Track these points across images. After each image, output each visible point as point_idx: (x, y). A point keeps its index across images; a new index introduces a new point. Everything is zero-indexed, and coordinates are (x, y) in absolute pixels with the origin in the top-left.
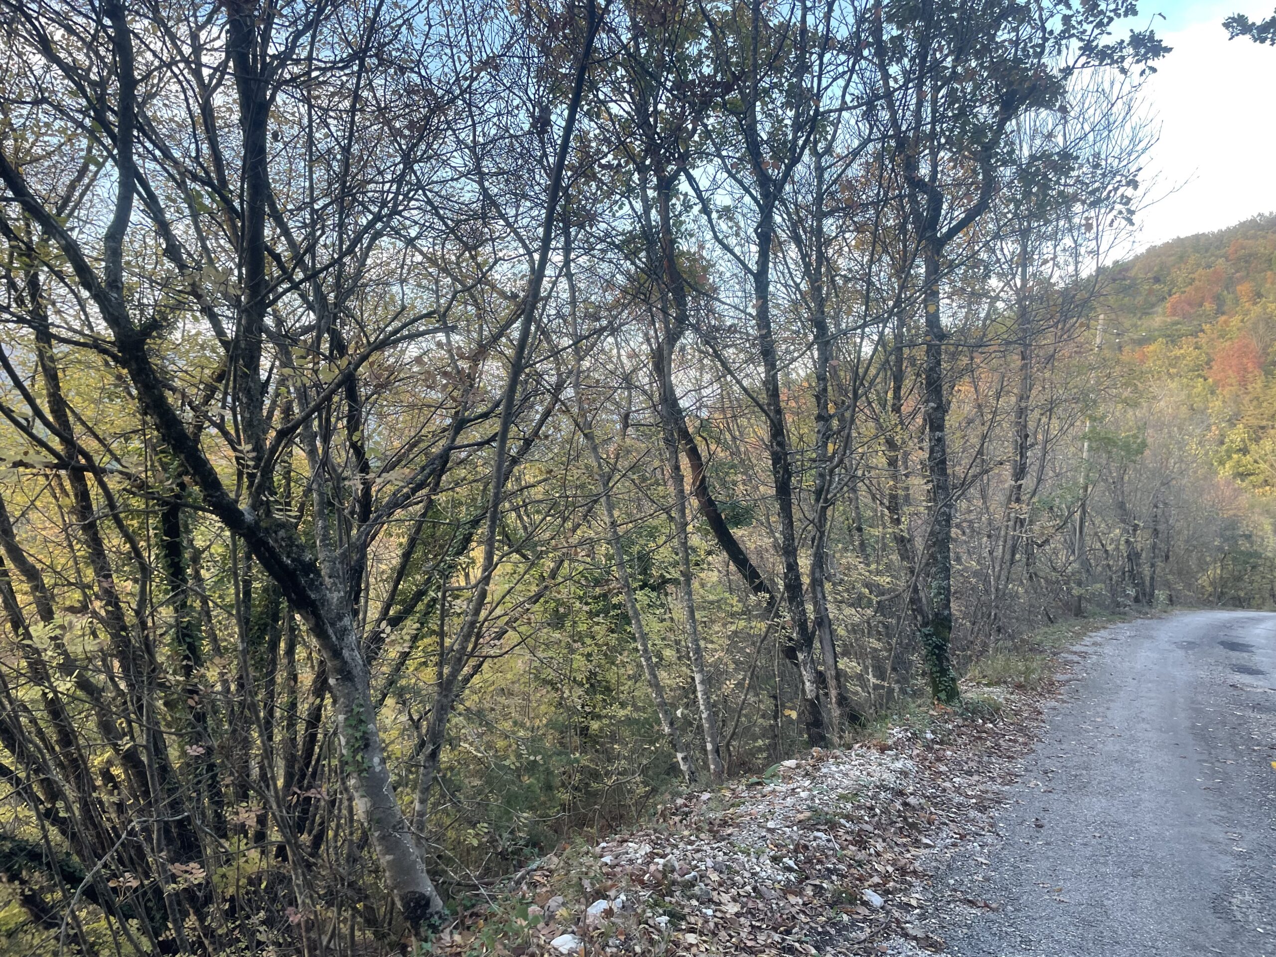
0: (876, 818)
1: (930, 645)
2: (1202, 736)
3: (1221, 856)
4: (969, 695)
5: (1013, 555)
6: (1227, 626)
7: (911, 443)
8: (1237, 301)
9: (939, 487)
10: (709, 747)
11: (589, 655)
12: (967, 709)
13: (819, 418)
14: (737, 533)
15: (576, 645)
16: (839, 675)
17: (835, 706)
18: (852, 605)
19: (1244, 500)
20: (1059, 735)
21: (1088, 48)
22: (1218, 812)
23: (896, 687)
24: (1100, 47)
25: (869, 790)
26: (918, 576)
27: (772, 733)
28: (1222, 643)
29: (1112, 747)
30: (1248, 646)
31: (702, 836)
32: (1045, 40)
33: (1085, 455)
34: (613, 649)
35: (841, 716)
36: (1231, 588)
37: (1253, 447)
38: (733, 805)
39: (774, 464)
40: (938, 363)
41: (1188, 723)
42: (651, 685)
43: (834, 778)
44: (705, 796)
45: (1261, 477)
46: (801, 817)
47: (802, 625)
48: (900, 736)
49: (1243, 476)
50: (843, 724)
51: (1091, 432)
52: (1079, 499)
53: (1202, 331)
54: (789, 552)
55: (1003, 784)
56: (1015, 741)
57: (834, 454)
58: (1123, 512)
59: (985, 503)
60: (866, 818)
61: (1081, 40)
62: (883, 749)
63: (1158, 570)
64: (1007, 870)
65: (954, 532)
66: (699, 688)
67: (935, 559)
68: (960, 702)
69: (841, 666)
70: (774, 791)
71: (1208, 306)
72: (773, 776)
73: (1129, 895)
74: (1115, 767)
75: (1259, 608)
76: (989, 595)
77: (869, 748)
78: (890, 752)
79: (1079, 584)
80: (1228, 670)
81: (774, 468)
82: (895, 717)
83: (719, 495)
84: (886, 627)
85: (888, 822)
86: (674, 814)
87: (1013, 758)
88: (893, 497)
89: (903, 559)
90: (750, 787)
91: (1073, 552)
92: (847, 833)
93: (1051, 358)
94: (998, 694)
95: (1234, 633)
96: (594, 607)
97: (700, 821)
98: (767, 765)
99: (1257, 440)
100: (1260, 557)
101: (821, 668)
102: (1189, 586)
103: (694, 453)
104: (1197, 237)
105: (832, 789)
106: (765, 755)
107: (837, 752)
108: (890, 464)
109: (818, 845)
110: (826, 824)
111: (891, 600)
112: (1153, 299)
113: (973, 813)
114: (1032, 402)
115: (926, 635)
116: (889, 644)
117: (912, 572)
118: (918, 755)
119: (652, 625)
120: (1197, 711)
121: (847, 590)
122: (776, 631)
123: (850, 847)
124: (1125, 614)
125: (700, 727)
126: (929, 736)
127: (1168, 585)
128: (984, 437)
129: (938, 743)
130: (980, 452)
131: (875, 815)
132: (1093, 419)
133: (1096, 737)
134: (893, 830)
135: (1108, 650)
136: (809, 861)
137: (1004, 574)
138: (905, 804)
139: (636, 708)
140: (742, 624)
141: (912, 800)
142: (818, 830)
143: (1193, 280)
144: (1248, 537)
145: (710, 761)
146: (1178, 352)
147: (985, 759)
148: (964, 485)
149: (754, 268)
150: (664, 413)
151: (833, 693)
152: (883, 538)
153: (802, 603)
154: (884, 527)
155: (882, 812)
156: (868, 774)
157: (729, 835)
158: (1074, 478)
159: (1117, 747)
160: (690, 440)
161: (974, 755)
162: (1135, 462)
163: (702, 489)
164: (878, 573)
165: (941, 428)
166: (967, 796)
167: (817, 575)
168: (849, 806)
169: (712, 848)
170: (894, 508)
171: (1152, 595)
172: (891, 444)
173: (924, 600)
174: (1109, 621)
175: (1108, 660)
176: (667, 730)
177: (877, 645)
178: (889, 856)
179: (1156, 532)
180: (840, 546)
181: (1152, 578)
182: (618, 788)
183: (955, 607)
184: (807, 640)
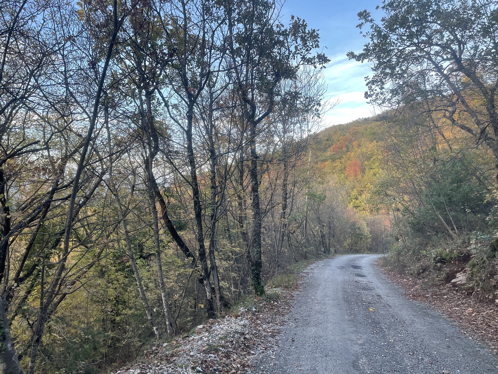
0: (234, 345)
1: (254, 274)
2: (347, 301)
3: (354, 345)
4: (268, 292)
5: (283, 237)
6: (353, 260)
7: (247, 197)
8: (353, 147)
9: (257, 213)
10: (167, 323)
11: (116, 288)
12: (267, 298)
13: (212, 187)
14: (180, 233)
15: (109, 285)
16: (220, 288)
17: (218, 301)
18: (225, 260)
19: (357, 215)
20: (300, 304)
21: (303, 58)
22: (353, 329)
23: (242, 291)
24: (307, 58)
25: (231, 334)
26: (250, 247)
27: (194, 314)
28: (352, 266)
29: (317, 308)
30: (360, 267)
31: (163, 362)
32: (290, 54)
33: (306, 200)
34: (126, 285)
35: (221, 305)
36: (354, 247)
37: (359, 197)
38: (176, 347)
39: (195, 205)
40: (256, 167)
41: (342, 296)
42: (142, 299)
43: (217, 331)
44: (165, 344)
45: (362, 208)
46: (204, 349)
47: (206, 269)
48: (243, 311)
49: (356, 207)
50: (222, 308)
51: (308, 192)
52: (305, 216)
53: (343, 157)
54: (201, 240)
55: (281, 326)
56: (285, 308)
57: (218, 201)
58: (319, 220)
59: (273, 219)
60: (230, 346)
61: (301, 55)
62: (236, 317)
63: (331, 241)
64: (282, 360)
65: (262, 230)
66: (163, 299)
67: (256, 240)
68: (265, 295)
69: (221, 285)
70: (193, 339)
71: (344, 149)
72: (193, 333)
73: (324, 364)
74: (318, 315)
75: (363, 253)
76: (275, 253)
77: (231, 317)
78: (239, 318)
79: (306, 247)
80: (354, 276)
81: (195, 207)
82: (241, 303)
83: (173, 218)
84: (238, 268)
85: (238, 346)
86: (151, 354)
87: (284, 315)
88: (241, 217)
89: (244, 241)
90: (183, 338)
91: (303, 236)
92: (222, 353)
93: (294, 166)
94: (278, 291)
95: (355, 262)
96: (118, 268)
97: (162, 356)
98: (191, 328)
99: (361, 195)
100: (363, 235)
101: (213, 286)
102: (341, 246)
103: (162, 202)
104: (340, 125)
105: (217, 336)
106: (191, 324)
107: (219, 320)
108: (239, 205)
109: (211, 360)
110: (214, 350)
111: (240, 257)
112: (327, 146)
113: (270, 339)
114: (288, 182)
115: (253, 270)
116: (239, 274)
117: (248, 246)
118: (250, 318)
119: (143, 273)
120: (345, 291)
121: (224, 254)
122: (196, 273)
123: (224, 359)
124: (321, 257)
125: (164, 315)
126: (254, 309)
127: (334, 246)
128: (272, 194)
129: (257, 312)
130: (271, 200)
131: (233, 344)
132: (309, 188)
133: (312, 304)
134: (240, 349)
135: (316, 271)
136: (207, 367)
137: (280, 244)
138: (245, 338)
139: (137, 309)
140: (182, 270)
141: (247, 336)
142: (211, 353)
143: (339, 140)
144: (359, 228)
145: (168, 329)
146: (335, 164)
147: (274, 316)
148: (266, 212)
149: (186, 129)
150: (149, 185)
151: (218, 296)
152: (237, 233)
153: (206, 261)
154: (238, 229)
155: (236, 343)
156: (231, 328)
157: (174, 360)
158: (303, 209)
159: (319, 307)
160: (160, 196)
161: (270, 315)
162: (322, 203)
163: (165, 216)
164: (235, 247)
165: (257, 191)
166: (268, 332)
167: (212, 249)
168: (223, 342)
169: (167, 367)
170: (241, 222)
171: (329, 250)
172: (239, 197)
173: (252, 256)
174: (316, 260)
175: (316, 275)
176: (149, 318)
177: (235, 275)
178: (238, 360)
179: (330, 227)
180: (221, 236)
181: (329, 244)
182: (128, 345)
183: (263, 258)
184: (208, 276)
